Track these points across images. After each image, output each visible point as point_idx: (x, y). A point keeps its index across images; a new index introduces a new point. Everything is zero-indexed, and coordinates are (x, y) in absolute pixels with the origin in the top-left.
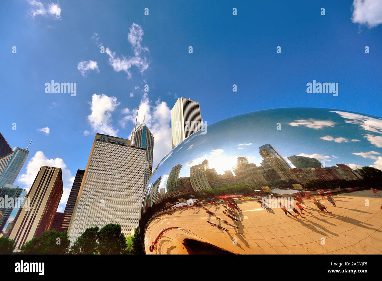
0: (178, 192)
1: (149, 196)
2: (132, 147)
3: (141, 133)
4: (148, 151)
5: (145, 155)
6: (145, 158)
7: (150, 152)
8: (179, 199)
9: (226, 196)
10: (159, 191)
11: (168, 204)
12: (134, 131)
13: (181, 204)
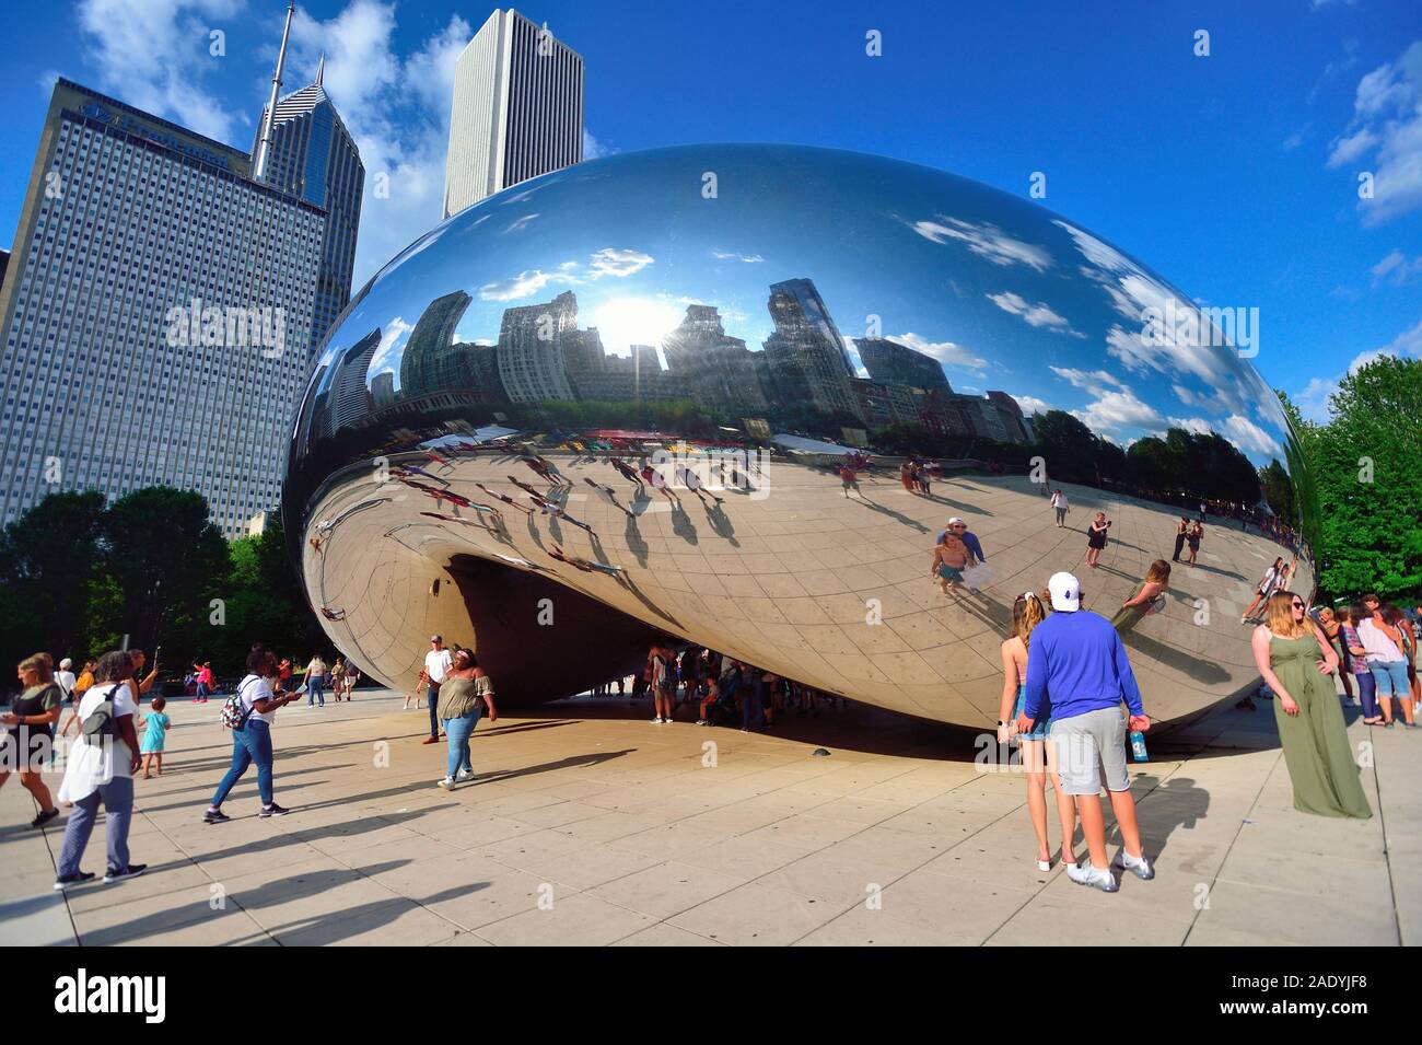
0: (446, 396)
1: (324, 397)
2: (257, 188)
3: (305, 136)
4: (334, 223)
5: (320, 238)
6: (318, 248)
7: (342, 226)
8: (449, 419)
9: (620, 432)
10: (368, 382)
11: (403, 433)
12: (269, 117)
13: (454, 440)
